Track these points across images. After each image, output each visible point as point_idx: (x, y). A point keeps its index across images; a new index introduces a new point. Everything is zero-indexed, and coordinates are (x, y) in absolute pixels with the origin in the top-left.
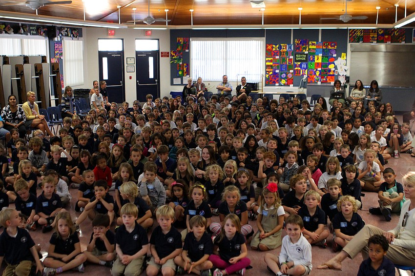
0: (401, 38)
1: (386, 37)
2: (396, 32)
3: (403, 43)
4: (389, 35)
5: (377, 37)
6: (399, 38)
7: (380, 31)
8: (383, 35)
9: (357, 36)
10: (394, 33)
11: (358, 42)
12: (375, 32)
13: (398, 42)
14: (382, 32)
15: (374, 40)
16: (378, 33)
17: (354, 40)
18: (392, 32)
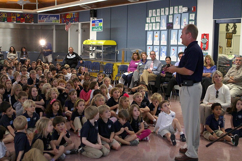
0: (31, 20)
1: (22, 19)
2: (28, 16)
3: (33, 23)
4: (23, 17)
5: (16, 19)
6: (30, 19)
7: (18, 15)
8: (20, 17)
9: (3, 18)
10: (27, 17)
11: (4, 21)
12: (14, 16)
13: (30, 23)
14: (19, 15)
15: (14, 21)
16: (16, 16)
17: (1, 20)
18: (25, 16)
